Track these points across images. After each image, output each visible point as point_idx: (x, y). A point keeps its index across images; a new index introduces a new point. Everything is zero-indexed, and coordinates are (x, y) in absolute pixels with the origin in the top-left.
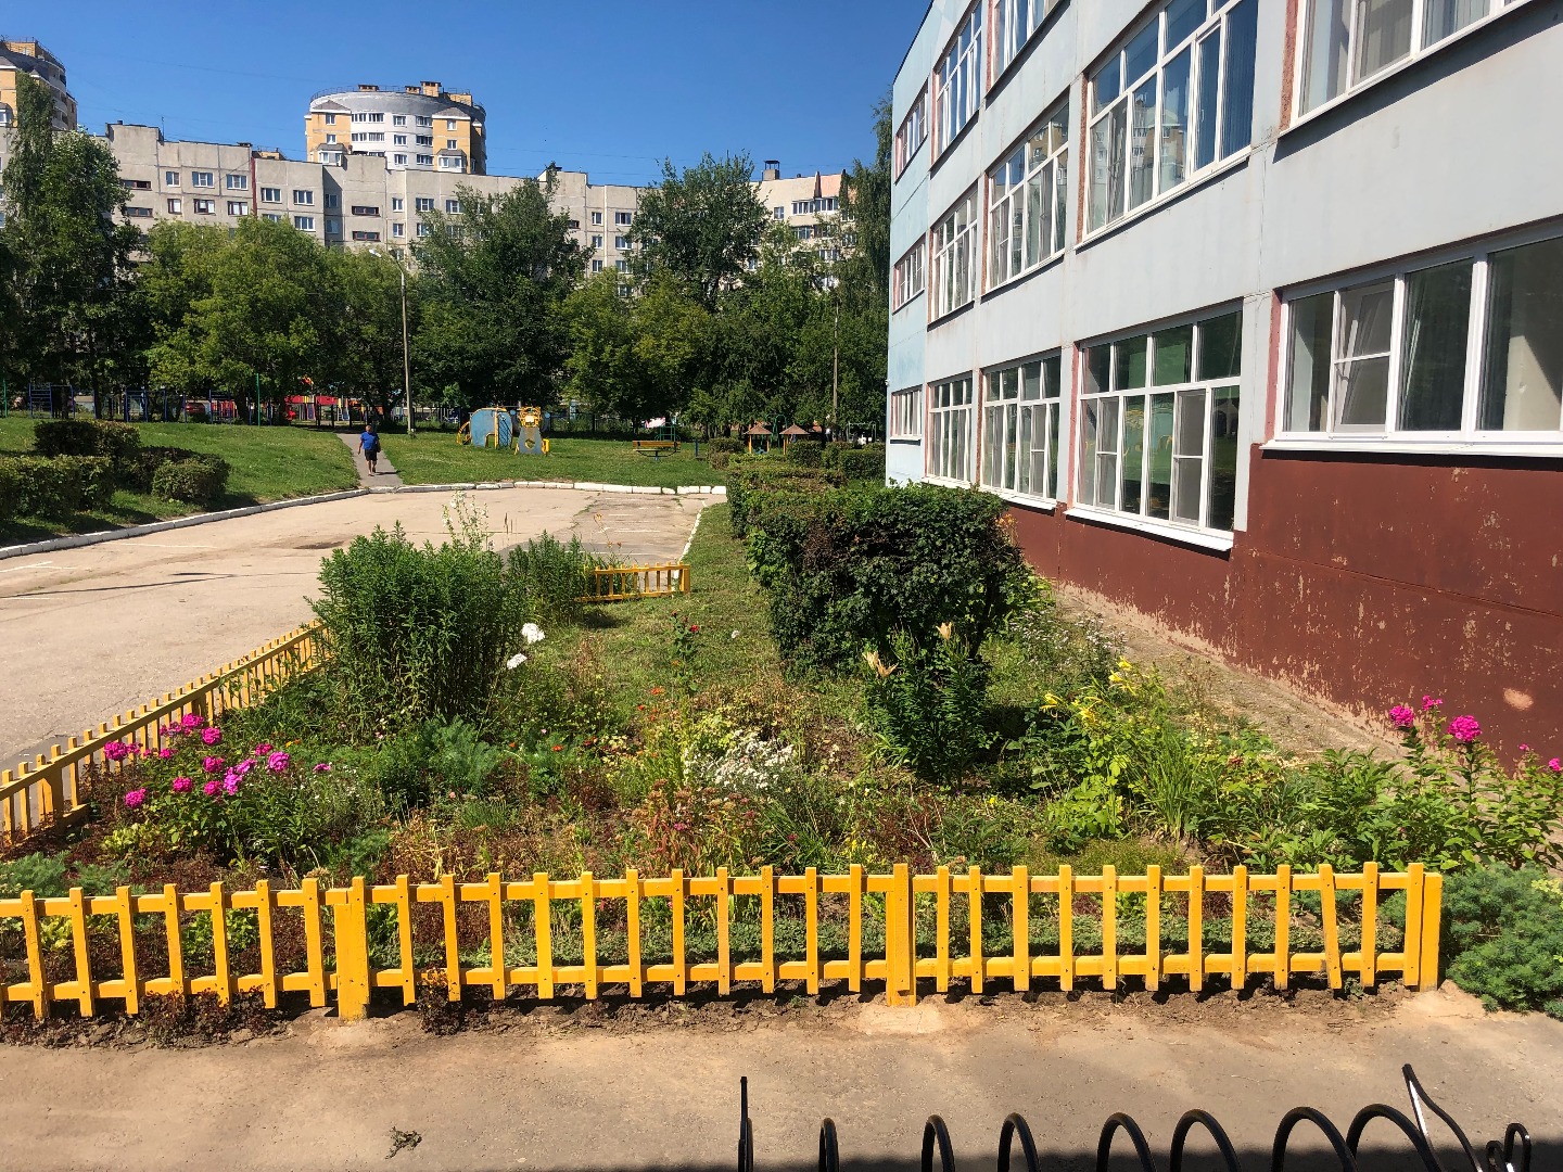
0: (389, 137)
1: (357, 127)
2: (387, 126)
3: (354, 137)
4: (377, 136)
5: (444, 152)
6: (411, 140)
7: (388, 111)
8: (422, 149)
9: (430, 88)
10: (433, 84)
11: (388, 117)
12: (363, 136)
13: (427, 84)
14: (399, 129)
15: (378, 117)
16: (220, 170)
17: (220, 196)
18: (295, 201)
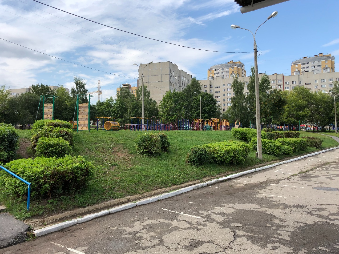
0: (310, 67)
4: (307, 67)
5: (324, 68)
6: (316, 67)
7: (310, 61)
8: (319, 68)
12: (304, 68)
14: (314, 65)
15: (307, 63)
16: (277, 79)
17: (277, 85)
18: (292, 84)
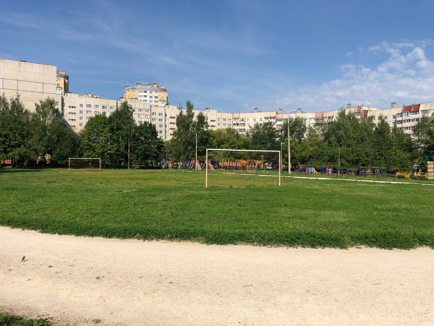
0: (148, 97)
1: (140, 94)
2: (148, 94)
3: (140, 96)
4: (145, 96)
5: (160, 100)
6: (153, 97)
7: (148, 90)
8: (156, 99)
9: (155, 85)
10: (156, 84)
11: (148, 92)
12: (142, 96)
13: (155, 84)
14: (151, 95)
15: (146, 92)
16: (144, 108)
